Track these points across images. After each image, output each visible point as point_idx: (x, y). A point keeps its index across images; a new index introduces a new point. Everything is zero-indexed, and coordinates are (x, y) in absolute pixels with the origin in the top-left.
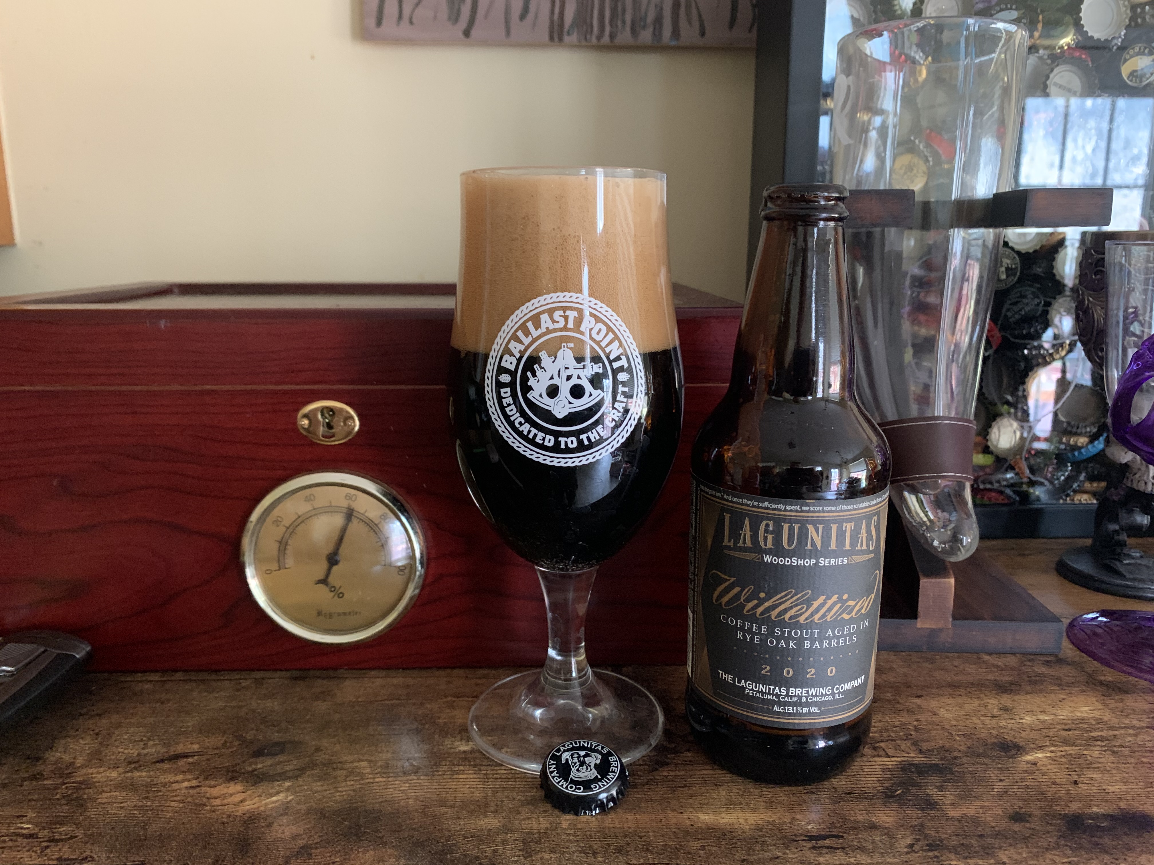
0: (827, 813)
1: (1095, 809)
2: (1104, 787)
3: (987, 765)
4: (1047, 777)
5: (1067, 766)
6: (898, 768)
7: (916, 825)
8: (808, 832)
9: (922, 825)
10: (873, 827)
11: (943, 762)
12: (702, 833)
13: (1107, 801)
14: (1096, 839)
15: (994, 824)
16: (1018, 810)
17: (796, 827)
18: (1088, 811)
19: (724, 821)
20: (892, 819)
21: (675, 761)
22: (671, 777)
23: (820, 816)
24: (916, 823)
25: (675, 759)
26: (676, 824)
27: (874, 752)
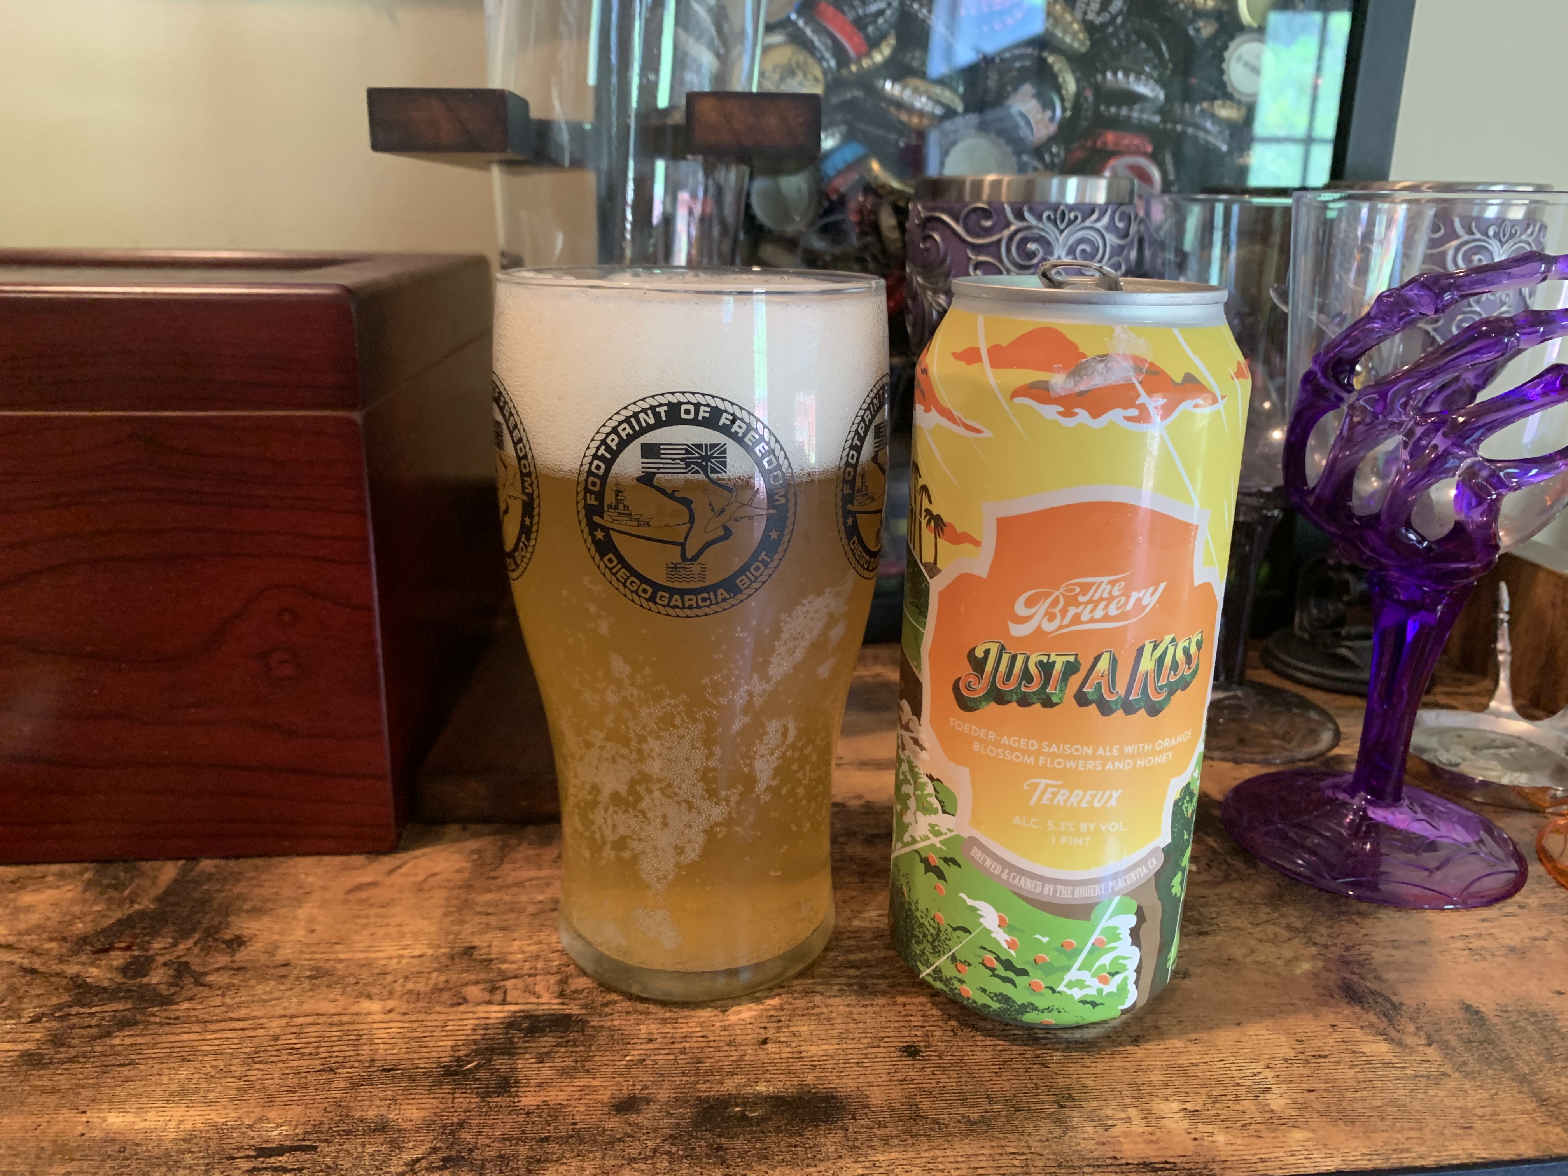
0: (326, 1105)
1: (761, 1088)
2: (803, 1048)
3: (649, 1013)
4: (726, 1033)
5: (772, 1013)
6: (501, 1023)
7: (452, 1124)
8: (267, 1141)
9: (461, 1125)
10: (382, 1127)
11: (584, 1011)
12: (89, 1147)
13: (789, 1072)
14: (723, 1140)
15: (578, 1118)
16: (637, 1091)
17: (252, 1134)
18: (749, 1090)
19: (142, 1125)
20: (422, 1114)
21: (152, 1019)
22: (120, 1048)
23: (308, 1111)
24: (456, 1120)
25: (154, 1015)
26: (57, 1134)
27: (487, 996)
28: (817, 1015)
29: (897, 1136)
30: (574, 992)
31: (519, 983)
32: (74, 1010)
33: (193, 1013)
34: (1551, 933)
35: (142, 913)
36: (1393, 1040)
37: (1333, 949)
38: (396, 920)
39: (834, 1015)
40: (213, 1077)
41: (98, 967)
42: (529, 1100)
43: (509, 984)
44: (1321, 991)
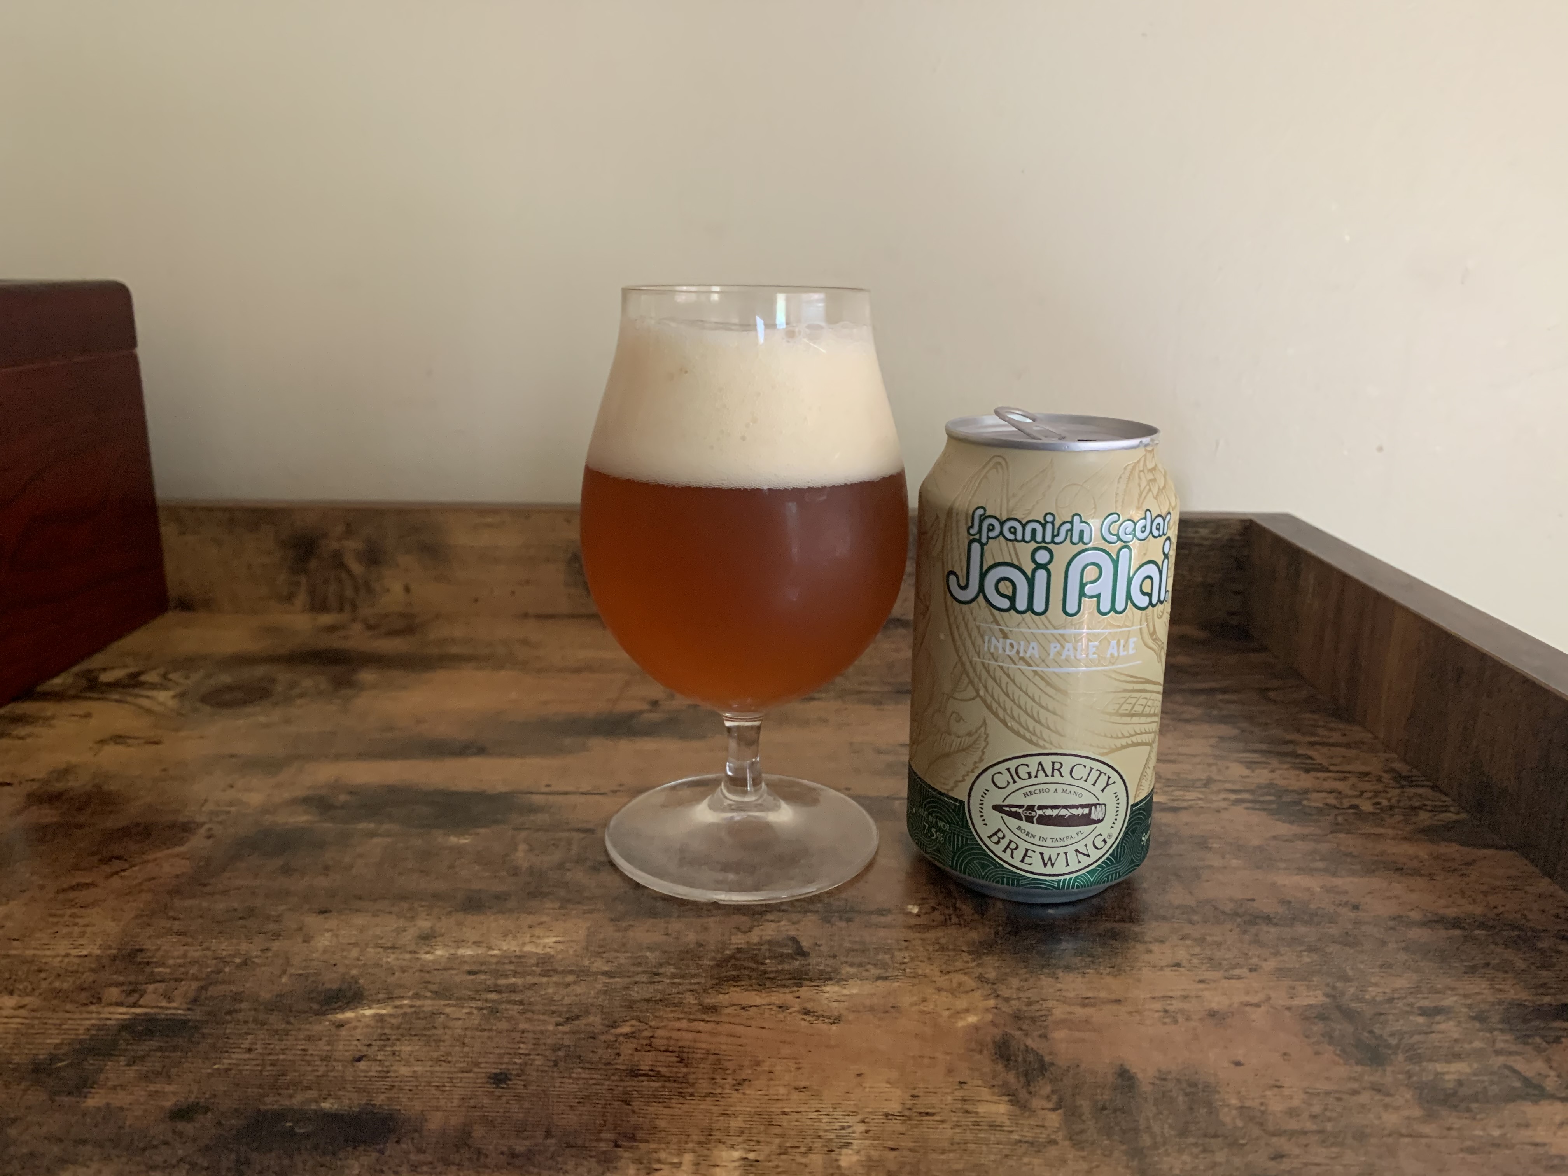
27: (122, 998)
28: (430, 1036)
30: (206, 998)
31: (162, 987)
34: (1269, 998)
36: (1018, 1102)
37: (1013, 1002)
38: (86, 921)
39: (446, 1037)
42: (93, 1101)
43: (151, 987)
44: (973, 1045)
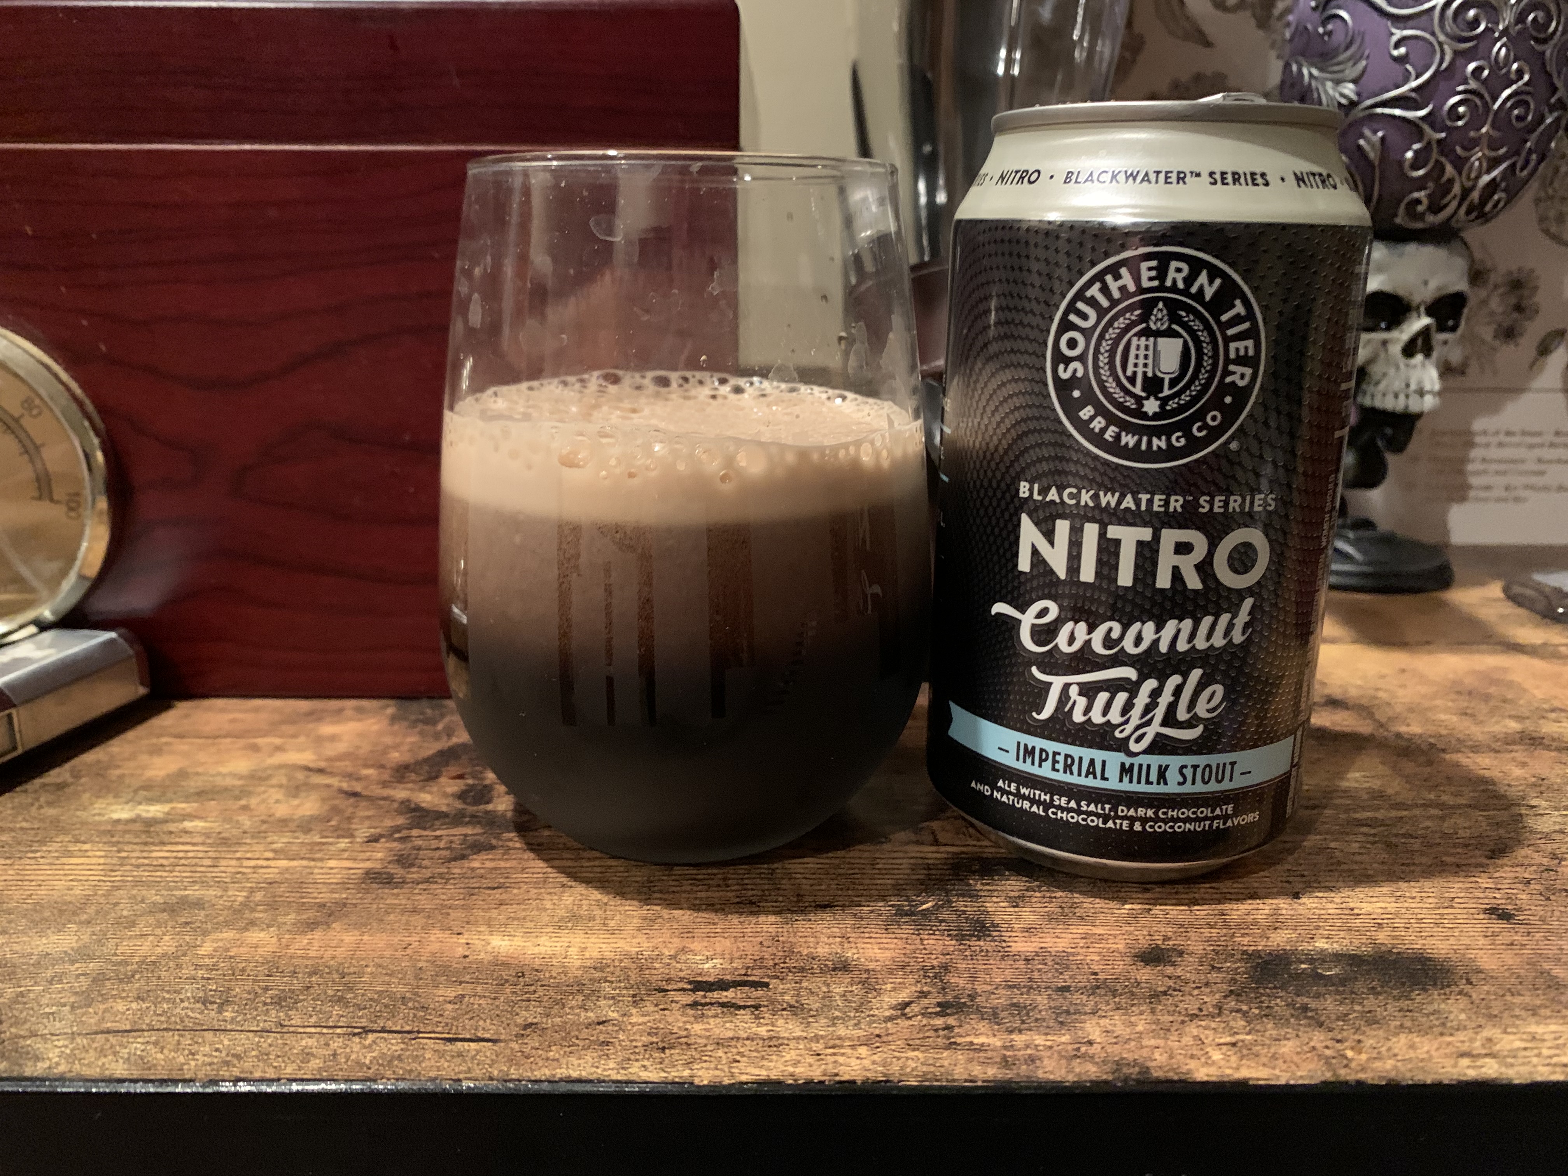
0: (760, 939)
1: (1322, 945)
2: (1352, 905)
6: (945, 864)
7: (933, 967)
8: (700, 974)
9: (945, 968)
10: (843, 967)
12: (476, 970)
13: (1350, 929)
14: (1306, 1000)
15: (1096, 968)
16: (1159, 942)
17: (679, 966)
19: (536, 950)
20: (888, 954)
21: (511, 844)
22: (482, 871)
23: (741, 945)
24: (935, 963)
25: (511, 840)
26: (434, 954)
29: (1546, 1007)
32: (415, 832)
33: (557, 841)
35: (464, 746)
40: (606, 904)
41: (430, 793)
